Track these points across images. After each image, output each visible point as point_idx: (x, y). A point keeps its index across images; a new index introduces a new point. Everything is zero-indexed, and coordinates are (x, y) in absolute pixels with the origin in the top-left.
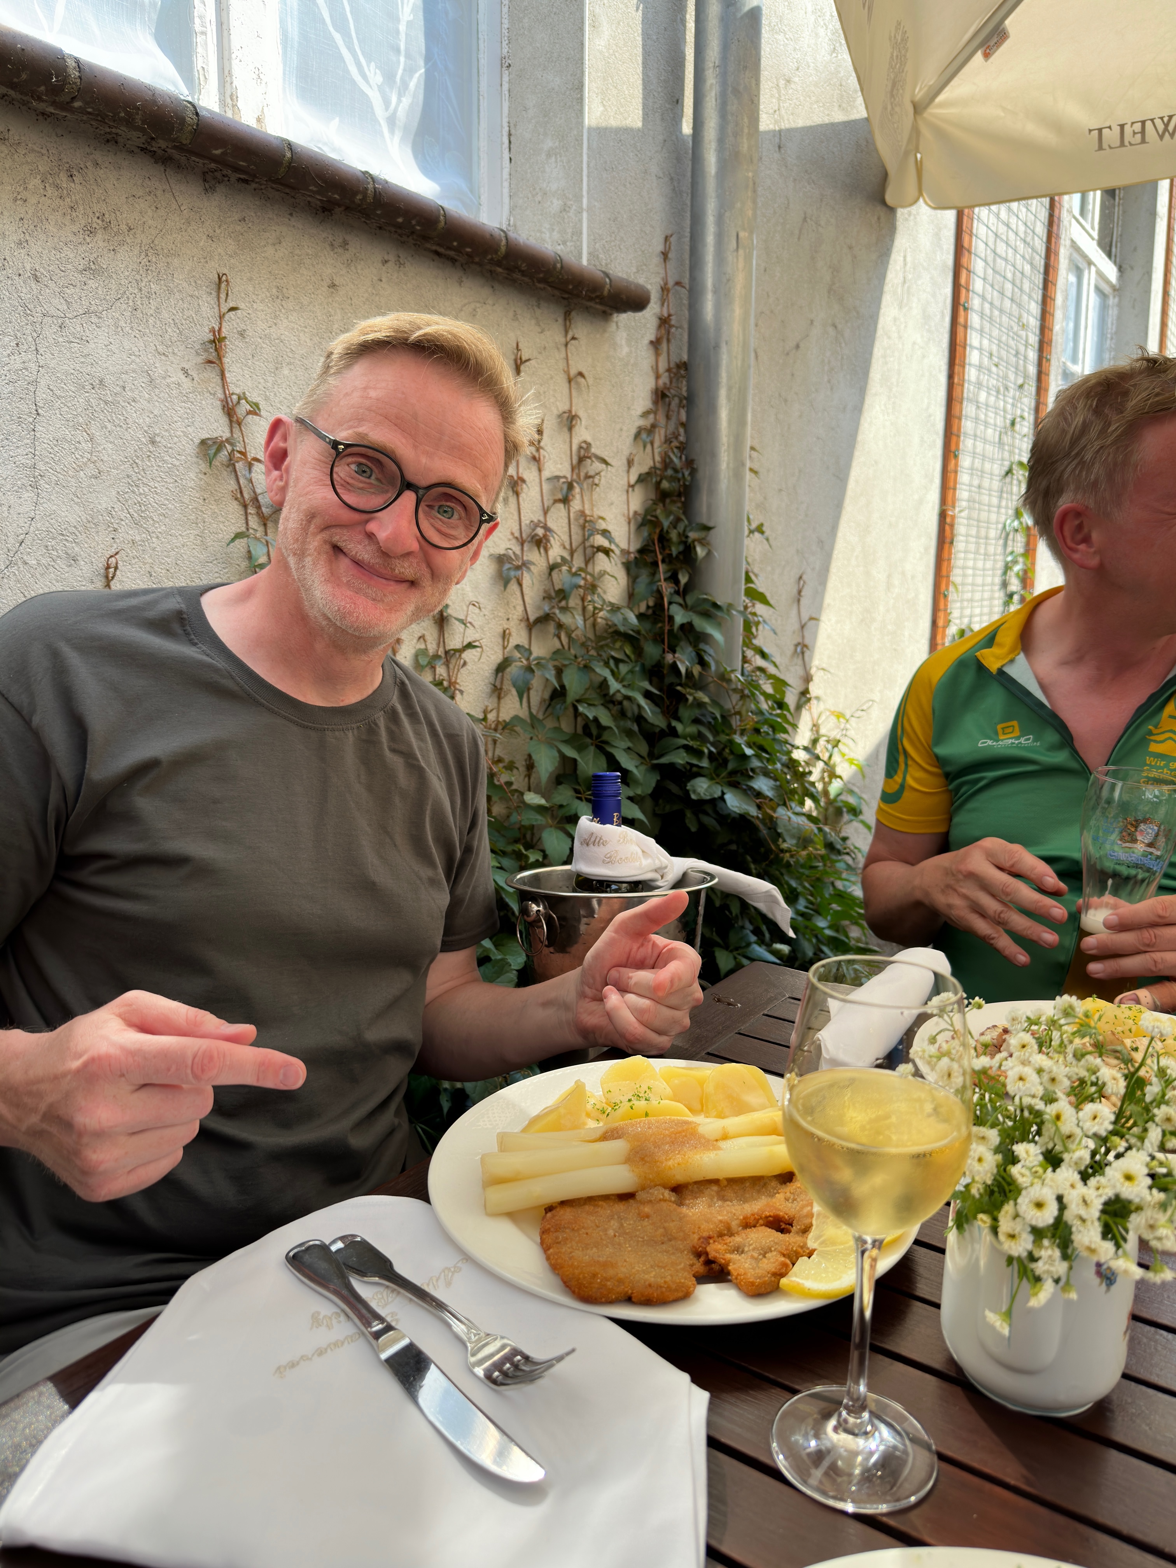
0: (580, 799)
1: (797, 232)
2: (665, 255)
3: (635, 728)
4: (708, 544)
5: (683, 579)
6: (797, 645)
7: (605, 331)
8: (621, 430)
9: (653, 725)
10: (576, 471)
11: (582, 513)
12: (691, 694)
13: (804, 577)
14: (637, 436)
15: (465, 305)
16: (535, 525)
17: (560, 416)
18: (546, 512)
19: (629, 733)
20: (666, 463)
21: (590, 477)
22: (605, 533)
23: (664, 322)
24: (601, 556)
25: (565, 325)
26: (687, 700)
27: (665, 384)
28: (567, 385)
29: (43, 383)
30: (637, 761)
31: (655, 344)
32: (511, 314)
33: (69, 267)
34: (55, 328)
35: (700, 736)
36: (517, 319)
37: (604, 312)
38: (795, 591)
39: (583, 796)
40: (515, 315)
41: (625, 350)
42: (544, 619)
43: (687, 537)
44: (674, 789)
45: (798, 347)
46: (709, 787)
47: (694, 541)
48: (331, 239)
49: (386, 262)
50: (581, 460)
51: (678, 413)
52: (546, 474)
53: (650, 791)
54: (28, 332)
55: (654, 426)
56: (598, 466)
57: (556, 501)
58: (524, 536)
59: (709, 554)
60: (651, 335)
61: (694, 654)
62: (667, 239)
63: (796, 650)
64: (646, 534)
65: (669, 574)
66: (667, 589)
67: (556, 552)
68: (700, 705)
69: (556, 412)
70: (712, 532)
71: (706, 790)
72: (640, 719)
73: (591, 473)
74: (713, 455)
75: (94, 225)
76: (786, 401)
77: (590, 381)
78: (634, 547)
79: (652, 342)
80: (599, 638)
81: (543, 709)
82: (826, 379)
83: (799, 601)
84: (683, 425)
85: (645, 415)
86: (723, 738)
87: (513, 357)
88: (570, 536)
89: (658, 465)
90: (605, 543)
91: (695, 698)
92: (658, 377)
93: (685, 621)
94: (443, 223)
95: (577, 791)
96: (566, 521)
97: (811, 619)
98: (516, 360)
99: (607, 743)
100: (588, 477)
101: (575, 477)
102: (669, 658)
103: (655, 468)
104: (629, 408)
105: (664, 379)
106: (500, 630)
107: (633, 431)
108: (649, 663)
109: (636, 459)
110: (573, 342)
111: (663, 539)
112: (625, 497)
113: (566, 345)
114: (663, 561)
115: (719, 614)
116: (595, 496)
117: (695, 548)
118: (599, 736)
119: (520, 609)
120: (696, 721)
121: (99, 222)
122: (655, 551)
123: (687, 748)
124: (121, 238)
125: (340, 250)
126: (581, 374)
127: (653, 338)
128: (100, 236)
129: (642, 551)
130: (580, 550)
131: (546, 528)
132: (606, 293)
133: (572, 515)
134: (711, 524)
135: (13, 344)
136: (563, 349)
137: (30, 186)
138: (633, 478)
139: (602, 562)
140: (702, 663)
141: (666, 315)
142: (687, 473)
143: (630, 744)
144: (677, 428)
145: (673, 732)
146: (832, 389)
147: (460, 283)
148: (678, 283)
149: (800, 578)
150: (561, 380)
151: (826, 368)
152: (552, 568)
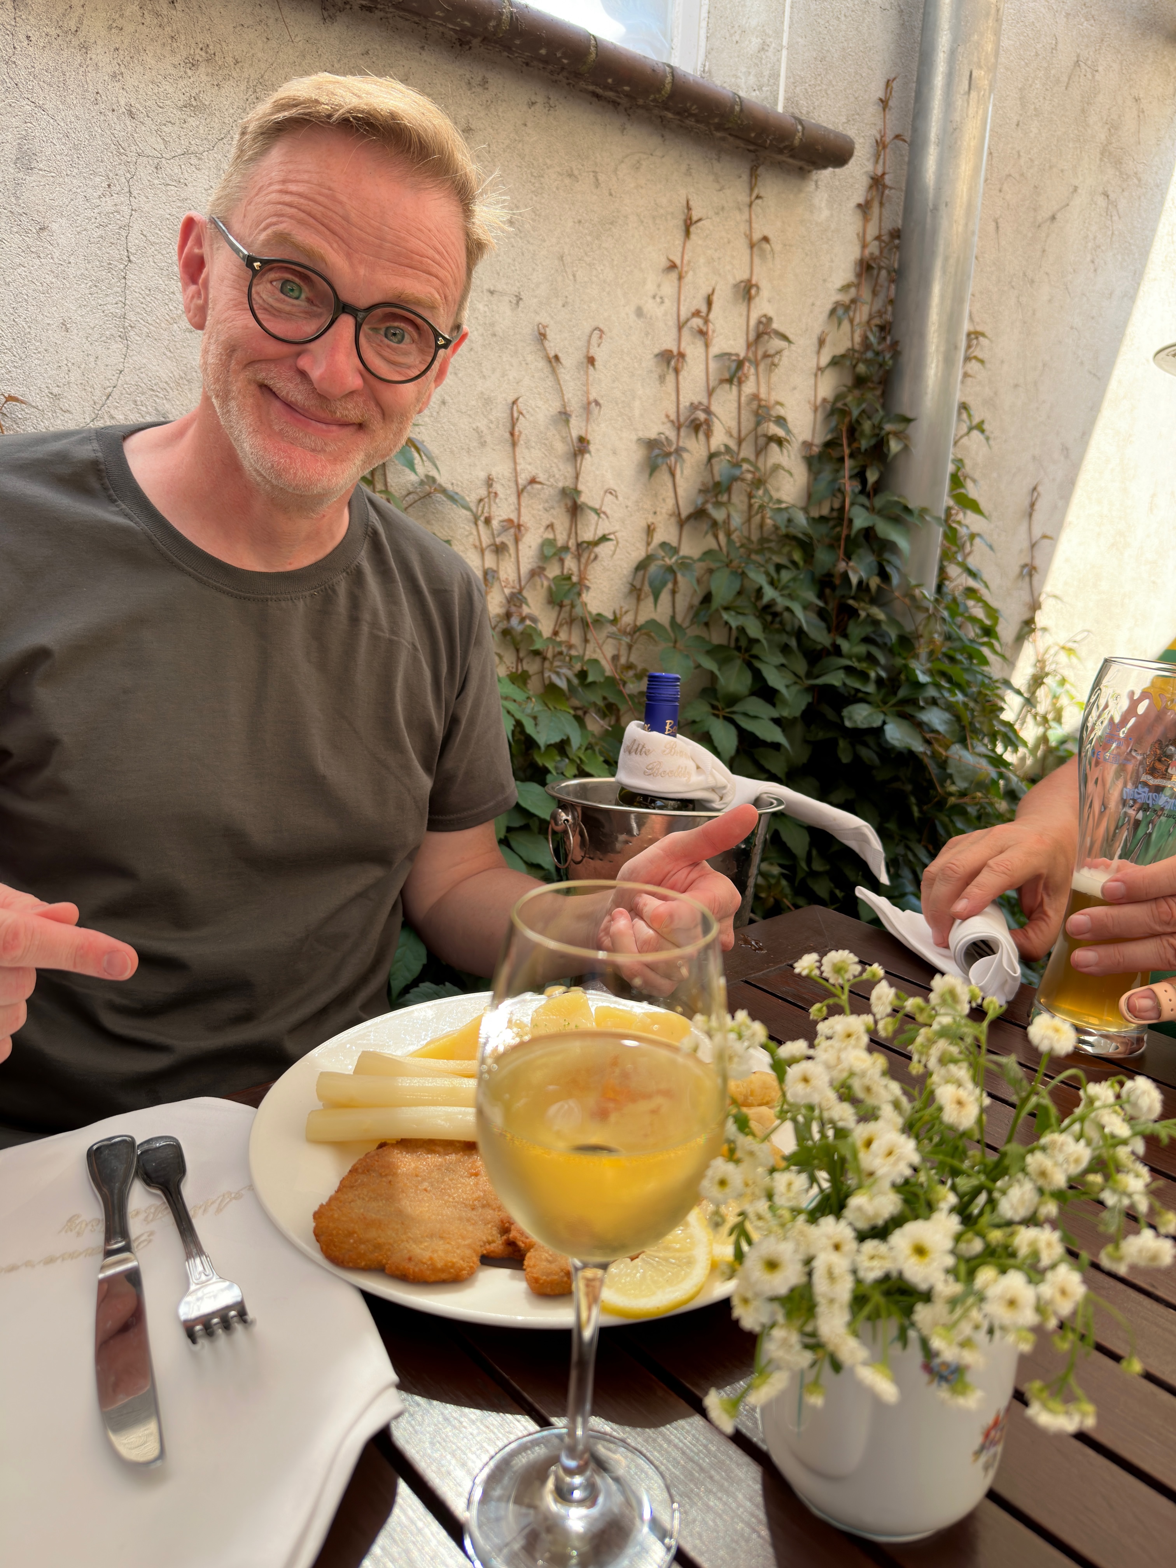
0: (717, 716)
1: (1065, 79)
2: (884, 103)
3: (793, 643)
4: (907, 438)
5: (872, 477)
6: (1025, 566)
7: (800, 191)
8: (813, 304)
9: (814, 641)
10: (753, 348)
11: (755, 397)
12: (864, 609)
13: (1040, 489)
14: (833, 312)
15: (627, 156)
16: (694, 407)
17: (736, 286)
18: (710, 393)
19: (785, 649)
20: (866, 345)
21: (769, 356)
22: (781, 421)
23: (877, 183)
24: (774, 446)
25: (751, 182)
26: (859, 615)
27: (872, 254)
28: (748, 251)
29: (136, 227)
30: (790, 678)
31: (864, 208)
32: (684, 167)
33: (168, 102)
34: (152, 169)
35: (870, 658)
36: (690, 175)
37: (801, 169)
38: (1027, 503)
39: (721, 714)
40: (689, 169)
41: (826, 213)
42: (699, 514)
43: (881, 429)
44: (830, 714)
45: (1053, 218)
46: (870, 715)
47: (888, 434)
48: (468, 76)
49: (533, 103)
50: (759, 336)
51: (888, 288)
52: (714, 350)
53: (798, 714)
54: (120, 172)
55: (853, 301)
56: (777, 343)
57: (722, 381)
58: (682, 419)
59: (906, 448)
60: (859, 196)
61: (875, 564)
62: (888, 83)
63: (1021, 572)
64: (833, 424)
65: (856, 471)
66: (850, 486)
67: (719, 439)
68: (876, 623)
69: (732, 281)
70: (912, 424)
71: (865, 718)
72: (800, 634)
73: (771, 352)
74: (922, 335)
75: (197, 57)
76: (1032, 282)
77: (777, 247)
78: (819, 439)
79: (859, 206)
80: (763, 540)
81: (691, 615)
82: (1089, 259)
83: (1030, 515)
84: (891, 302)
85: (845, 288)
86: (899, 662)
87: (683, 217)
88: (739, 423)
89: (857, 347)
90: (781, 433)
91: (868, 615)
92: (864, 246)
93: (866, 524)
94: (593, 56)
95: (714, 707)
96: (736, 405)
97: (1045, 537)
98: (685, 221)
99: (756, 657)
100: (766, 356)
101: (751, 355)
102: (842, 566)
103: (853, 350)
104: (825, 281)
105: (874, 248)
106: (643, 524)
107: (829, 306)
108: (819, 571)
109: (828, 340)
110: (759, 201)
111: (853, 431)
112: (813, 381)
113: (750, 205)
114: (851, 456)
115: (909, 518)
116: (774, 378)
117: (888, 442)
118: (747, 650)
119: (671, 502)
120: (867, 640)
121: (203, 54)
122: (842, 445)
123: (849, 670)
124: (226, 72)
125: (479, 90)
126: (766, 239)
127: (861, 200)
128: (202, 69)
129: (828, 445)
130: (751, 438)
131: (707, 411)
132: (797, 142)
133: (743, 399)
134: (910, 415)
135: (105, 184)
136: (746, 210)
137: (127, 13)
138: (825, 359)
139: (775, 455)
140: (884, 576)
141: (879, 172)
142: (888, 356)
143: (783, 660)
144: (885, 306)
145: (837, 651)
146: (1095, 270)
147: (623, 130)
148: (897, 137)
149: (1035, 489)
150: (742, 245)
151: (1090, 245)
152: (712, 456)
